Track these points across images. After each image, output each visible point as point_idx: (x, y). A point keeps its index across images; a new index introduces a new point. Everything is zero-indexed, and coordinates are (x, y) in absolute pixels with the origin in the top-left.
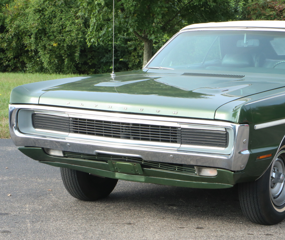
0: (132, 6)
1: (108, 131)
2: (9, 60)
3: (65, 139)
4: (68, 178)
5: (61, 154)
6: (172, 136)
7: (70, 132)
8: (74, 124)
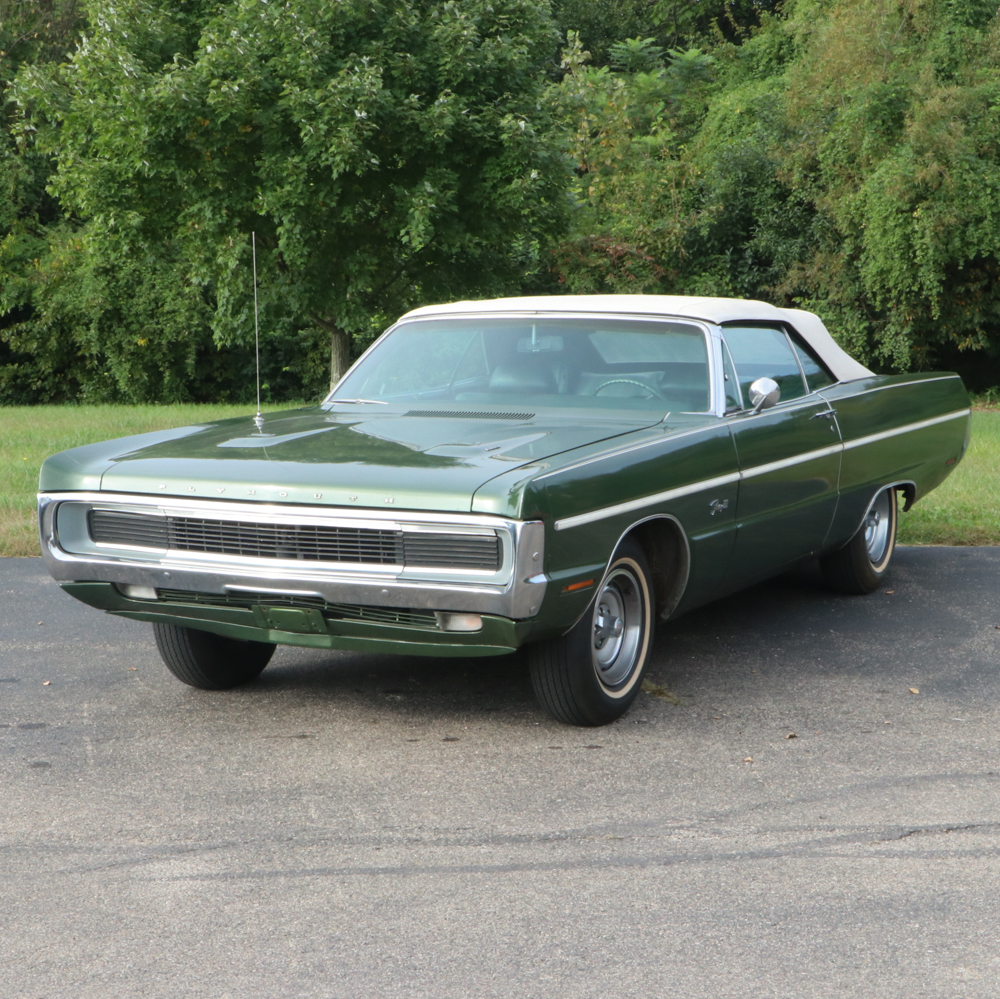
0: (301, 256)
1: (249, 544)
2: (43, 377)
3: (159, 563)
4: (170, 644)
5: (153, 595)
6: (384, 549)
7: (169, 546)
8: (177, 530)
